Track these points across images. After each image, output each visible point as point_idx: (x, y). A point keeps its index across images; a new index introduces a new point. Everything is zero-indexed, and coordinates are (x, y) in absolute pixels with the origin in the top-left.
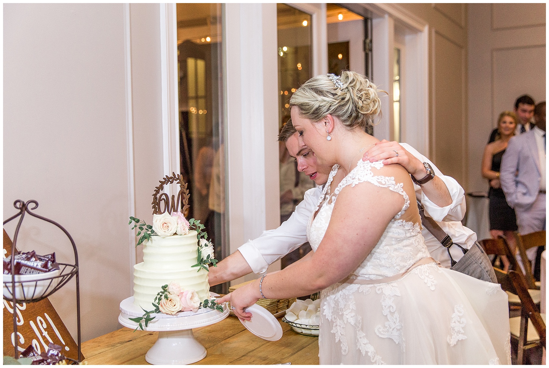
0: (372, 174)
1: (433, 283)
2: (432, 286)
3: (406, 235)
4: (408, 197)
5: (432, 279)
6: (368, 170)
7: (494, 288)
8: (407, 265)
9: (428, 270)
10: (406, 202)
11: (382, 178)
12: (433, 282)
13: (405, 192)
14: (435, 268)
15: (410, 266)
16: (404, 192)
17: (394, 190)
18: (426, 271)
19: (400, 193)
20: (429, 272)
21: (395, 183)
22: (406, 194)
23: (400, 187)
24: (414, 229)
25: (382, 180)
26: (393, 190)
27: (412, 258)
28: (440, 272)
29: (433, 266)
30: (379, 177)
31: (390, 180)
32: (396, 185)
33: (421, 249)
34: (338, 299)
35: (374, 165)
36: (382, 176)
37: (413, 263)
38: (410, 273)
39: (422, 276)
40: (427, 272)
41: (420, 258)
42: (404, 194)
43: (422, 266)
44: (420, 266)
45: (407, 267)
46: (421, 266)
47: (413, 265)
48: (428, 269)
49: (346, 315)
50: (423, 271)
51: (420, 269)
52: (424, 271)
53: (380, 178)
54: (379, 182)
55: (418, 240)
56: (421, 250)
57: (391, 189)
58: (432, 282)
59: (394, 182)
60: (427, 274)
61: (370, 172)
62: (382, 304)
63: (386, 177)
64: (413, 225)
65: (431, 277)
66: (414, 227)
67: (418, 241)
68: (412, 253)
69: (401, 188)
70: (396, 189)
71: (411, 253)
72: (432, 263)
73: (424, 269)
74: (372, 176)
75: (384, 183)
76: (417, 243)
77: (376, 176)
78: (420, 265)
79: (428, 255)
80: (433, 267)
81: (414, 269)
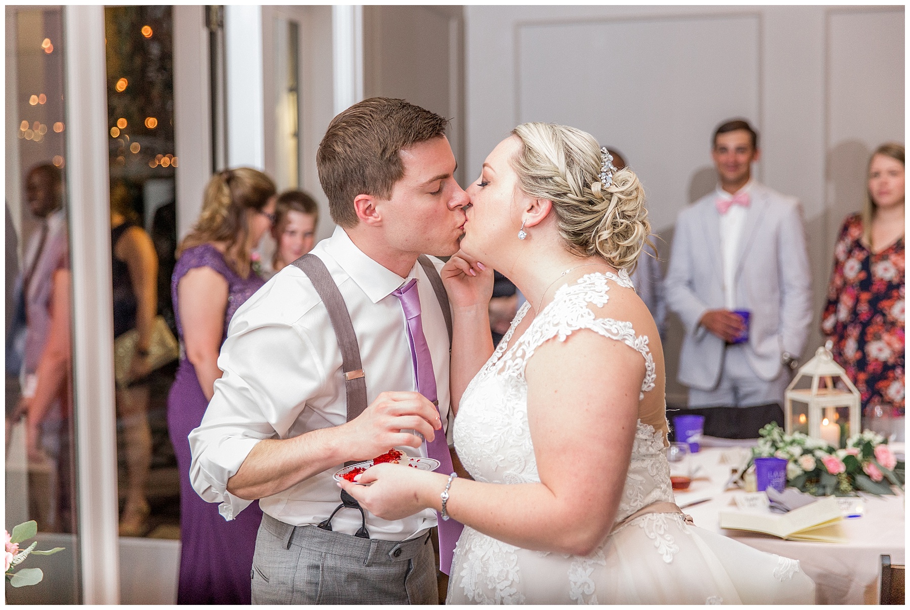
0: (593, 316)
1: (669, 549)
2: (667, 554)
3: (640, 449)
4: (654, 366)
5: (669, 541)
6: (582, 308)
7: (788, 566)
8: (628, 509)
9: (665, 524)
10: (649, 375)
11: (611, 323)
12: (671, 548)
13: (652, 355)
14: (679, 525)
15: (633, 513)
16: (650, 354)
17: (634, 345)
18: (661, 526)
19: (644, 353)
20: (666, 528)
21: (635, 334)
22: (652, 359)
23: (643, 342)
24: (653, 440)
25: (611, 326)
26: (633, 347)
27: (640, 497)
28: (688, 533)
29: (676, 519)
30: (606, 320)
31: (625, 326)
32: (637, 338)
33: (659, 484)
34: (488, 559)
35: (589, 298)
36: (611, 319)
37: (639, 507)
38: (630, 524)
39: (652, 534)
40: (662, 528)
41: (655, 501)
42: (649, 357)
43: (655, 514)
44: (651, 514)
45: (628, 512)
46: (653, 515)
47: (638, 511)
48: (665, 522)
49: (501, 590)
50: (654, 524)
51: (650, 519)
52: (657, 525)
53: (608, 322)
54: (607, 330)
55: (657, 465)
56: (659, 486)
57: (627, 342)
58: (667, 548)
59: (633, 332)
60: (662, 532)
61: (588, 310)
62: (570, 578)
63: (618, 322)
64: (654, 433)
65: (669, 538)
66: (653, 437)
67: (657, 468)
68: (642, 489)
69: (645, 346)
70: (637, 345)
71: (641, 487)
72: (675, 514)
73: (658, 521)
74: (594, 320)
75: (615, 331)
76: (655, 470)
77: (601, 319)
78: (652, 512)
79: (670, 497)
80: (675, 521)
81: (639, 518)
